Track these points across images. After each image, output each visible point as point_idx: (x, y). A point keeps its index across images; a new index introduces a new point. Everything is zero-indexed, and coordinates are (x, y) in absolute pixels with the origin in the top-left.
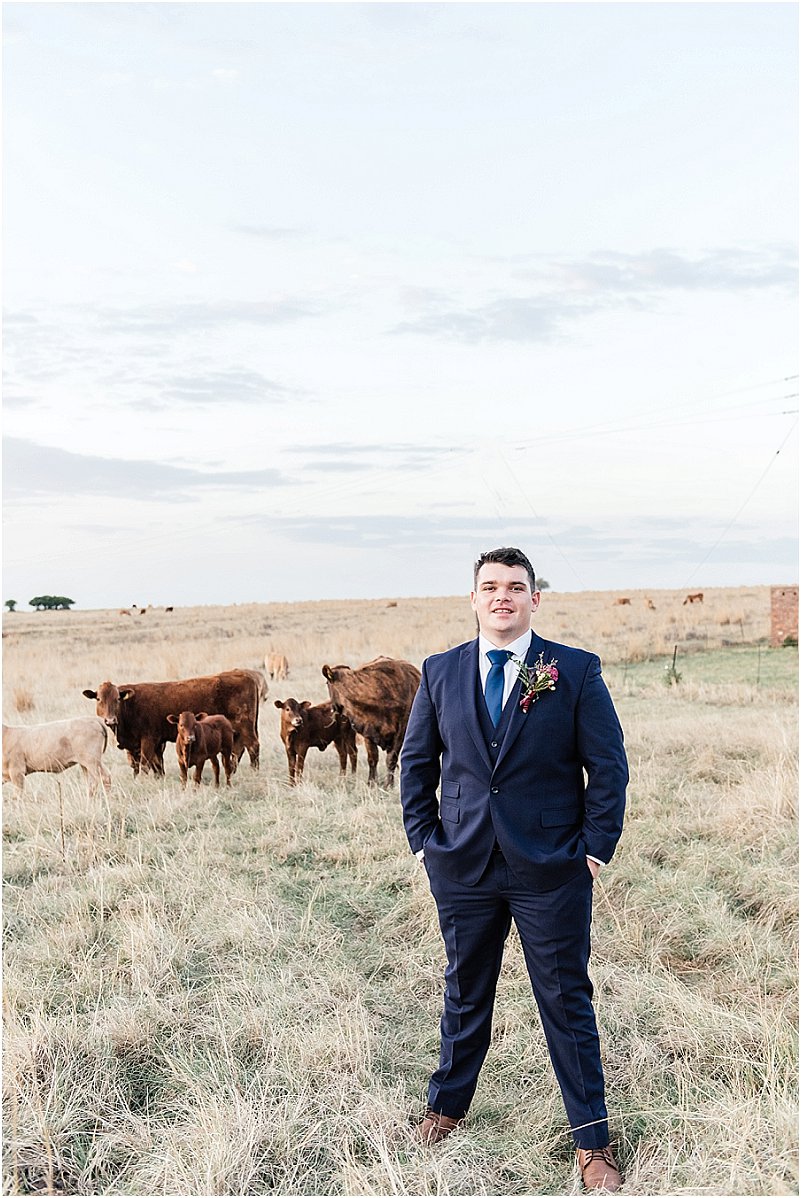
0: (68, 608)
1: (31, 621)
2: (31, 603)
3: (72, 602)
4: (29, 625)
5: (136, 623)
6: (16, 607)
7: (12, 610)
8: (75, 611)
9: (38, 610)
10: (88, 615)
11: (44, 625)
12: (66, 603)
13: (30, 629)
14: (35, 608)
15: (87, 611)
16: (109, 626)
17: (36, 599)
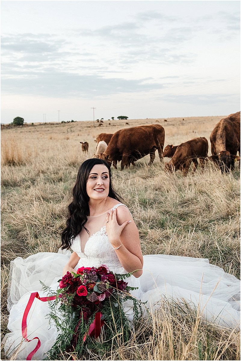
0: (127, 119)
1: (120, 122)
2: (118, 118)
3: (128, 118)
4: (119, 123)
5: (147, 122)
6: (114, 119)
7: (113, 120)
8: (129, 120)
9: (119, 119)
10: (133, 121)
11: (123, 123)
12: (126, 118)
13: (120, 124)
14: (118, 119)
15: (132, 120)
16: (140, 123)
17: (119, 117)
